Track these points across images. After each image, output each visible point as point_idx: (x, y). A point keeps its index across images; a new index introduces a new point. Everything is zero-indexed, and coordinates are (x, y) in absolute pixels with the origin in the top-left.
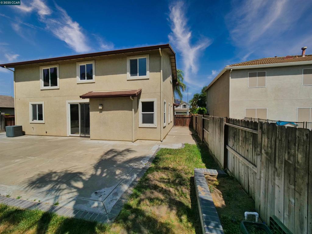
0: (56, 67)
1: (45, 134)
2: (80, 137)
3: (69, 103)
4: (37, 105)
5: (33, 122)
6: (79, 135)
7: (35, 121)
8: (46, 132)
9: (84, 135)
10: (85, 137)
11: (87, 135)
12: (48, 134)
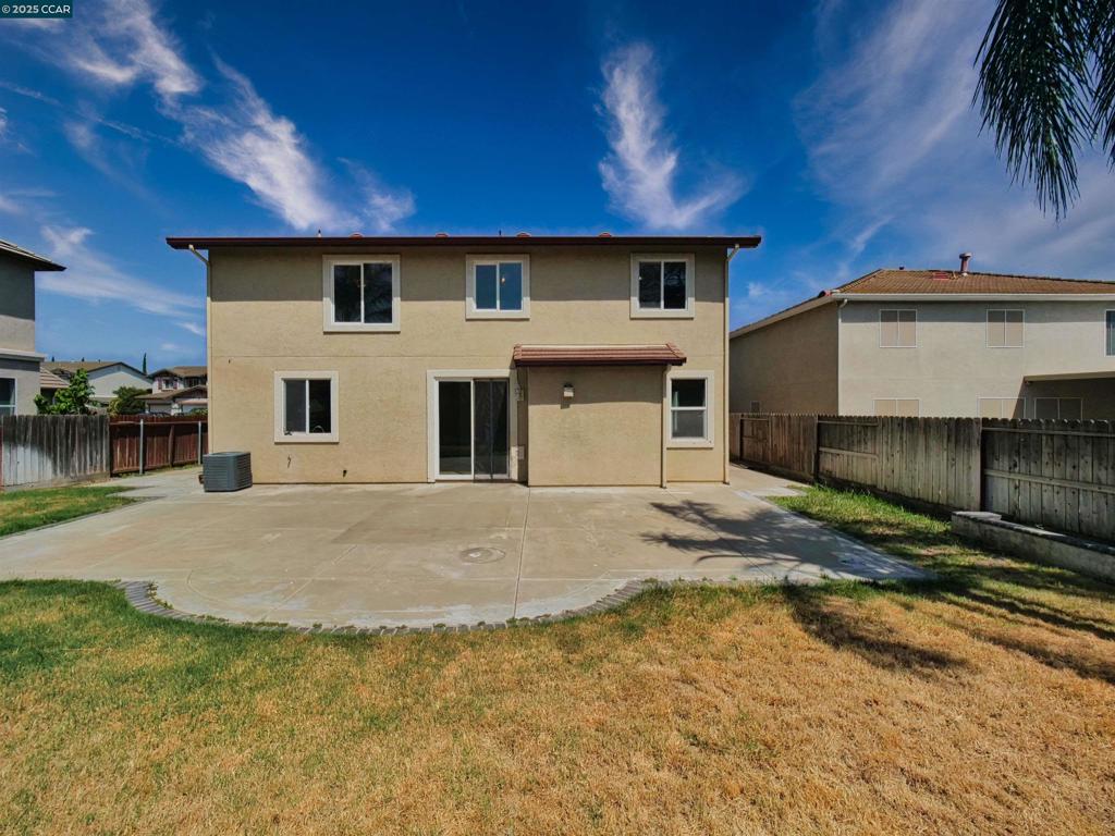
0: (389, 262)
1: (339, 478)
2: (475, 481)
3: (435, 378)
4: (307, 382)
5: (288, 439)
6: (470, 477)
7: (296, 436)
8: (345, 472)
9: (488, 476)
10: (492, 481)
11: (496, 476)
12: (348, 478)
